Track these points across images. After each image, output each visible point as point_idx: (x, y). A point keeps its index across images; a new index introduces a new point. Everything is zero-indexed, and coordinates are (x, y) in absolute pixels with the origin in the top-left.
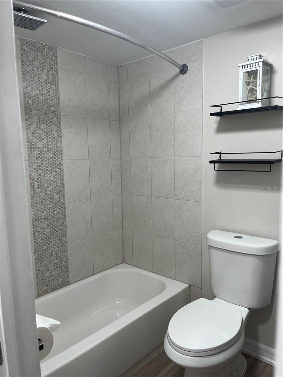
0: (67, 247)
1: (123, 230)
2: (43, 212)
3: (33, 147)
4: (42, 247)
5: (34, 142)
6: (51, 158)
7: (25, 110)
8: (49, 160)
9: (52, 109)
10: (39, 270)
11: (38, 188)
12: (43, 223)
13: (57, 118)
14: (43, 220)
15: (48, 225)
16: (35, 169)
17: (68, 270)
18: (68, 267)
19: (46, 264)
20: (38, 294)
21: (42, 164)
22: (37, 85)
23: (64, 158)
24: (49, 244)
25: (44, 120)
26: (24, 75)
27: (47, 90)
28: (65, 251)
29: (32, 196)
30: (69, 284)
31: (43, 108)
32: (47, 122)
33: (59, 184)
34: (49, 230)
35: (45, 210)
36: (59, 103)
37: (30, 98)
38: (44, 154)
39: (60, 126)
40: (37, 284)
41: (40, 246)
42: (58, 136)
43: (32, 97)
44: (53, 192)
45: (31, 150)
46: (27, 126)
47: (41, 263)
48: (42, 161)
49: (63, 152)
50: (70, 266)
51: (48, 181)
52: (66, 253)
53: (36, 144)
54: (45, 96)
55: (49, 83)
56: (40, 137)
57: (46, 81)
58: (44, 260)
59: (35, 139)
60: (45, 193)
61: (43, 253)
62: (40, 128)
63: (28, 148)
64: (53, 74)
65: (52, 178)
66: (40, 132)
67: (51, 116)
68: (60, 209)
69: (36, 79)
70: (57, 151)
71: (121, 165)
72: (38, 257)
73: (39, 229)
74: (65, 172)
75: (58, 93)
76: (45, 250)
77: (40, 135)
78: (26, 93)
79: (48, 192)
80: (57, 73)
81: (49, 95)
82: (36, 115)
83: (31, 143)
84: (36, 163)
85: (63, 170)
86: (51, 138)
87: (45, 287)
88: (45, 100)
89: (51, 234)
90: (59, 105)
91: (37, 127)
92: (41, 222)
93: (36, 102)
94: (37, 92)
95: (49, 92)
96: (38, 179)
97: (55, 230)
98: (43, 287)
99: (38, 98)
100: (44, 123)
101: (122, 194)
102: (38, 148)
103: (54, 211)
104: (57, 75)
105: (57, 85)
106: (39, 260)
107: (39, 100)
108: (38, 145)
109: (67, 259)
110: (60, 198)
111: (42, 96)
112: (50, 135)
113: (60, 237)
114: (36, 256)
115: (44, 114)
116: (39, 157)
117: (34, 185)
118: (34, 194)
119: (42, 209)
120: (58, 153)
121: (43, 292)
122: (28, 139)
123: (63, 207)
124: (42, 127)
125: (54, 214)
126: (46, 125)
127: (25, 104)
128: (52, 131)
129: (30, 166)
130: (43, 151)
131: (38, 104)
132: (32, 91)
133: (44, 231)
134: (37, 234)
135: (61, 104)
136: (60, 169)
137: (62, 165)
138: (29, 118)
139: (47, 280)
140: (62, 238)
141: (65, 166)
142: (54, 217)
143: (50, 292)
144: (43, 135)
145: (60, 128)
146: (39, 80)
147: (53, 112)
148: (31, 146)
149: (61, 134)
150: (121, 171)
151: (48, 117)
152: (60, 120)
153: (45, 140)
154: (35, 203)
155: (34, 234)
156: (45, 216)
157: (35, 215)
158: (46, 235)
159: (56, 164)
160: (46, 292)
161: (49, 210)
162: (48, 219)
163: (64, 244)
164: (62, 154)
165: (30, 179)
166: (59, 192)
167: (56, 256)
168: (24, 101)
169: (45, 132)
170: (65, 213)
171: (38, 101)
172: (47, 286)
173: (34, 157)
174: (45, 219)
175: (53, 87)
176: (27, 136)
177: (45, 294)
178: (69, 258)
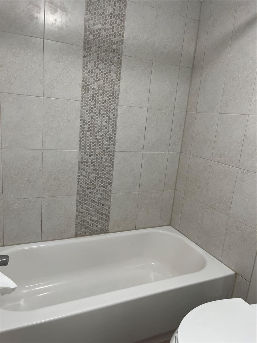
0: (110, 196)
1: (175, 191)
2: (90, 156)
3: (88, 87)
4: (85, 191)
5: (89, 82)
6: (105, 101)
7: (85, 46)
8: (103, 103)
9: (114, 47)
10: (80, 212)
11: (88, 131)
12: (89, 167)
13: (118, 58)
14: (89, 164)
15: (94, 170)
16: (87, 111)
17: (108, 218)
18: (109, 216)
19: (87, 208)
20: (76, 234)
21: (95, 107)
22: (100, 18)
23: (119, 104)
24: (92, 189)
25: (103, 58)
26: (87, 6)
27: (111, 25)
28: (108, 200)
29: (80, 138)
30: (108, 233)
31: (104, 45)
32: (106, 61)
33: (111, 131)
34: (94, 175)
35: (92, 155)
36: (122, 40)
37: (91, 33)
38: (98, 96)
39: (120, 67)
40: (76, 225)
41: (83, 189)
42: (117, 78)
43: (94, 32)
44: (103, 138)
45: (85, 90)
46: (84, 64)
47: (82, 206)
48: (95, 104)
49: (120, 97)
50: (111, 215)
51: (99, 126)
52: (109, 202)
53: (91, 84)
54: (108, 31)
55: (114, 17)
56: (97, 78)
57: (111, 14)
58: (85, 204)
59: (91, 79)
60: (95, 137)
61: (85, 196)
62: (97, 68)
63: (83, 87)
64: (120, 7)
65: (104, 123)
66: (97, 71)
67: (111, 55)
68: (109, 156)
69: (101, 11)
70: (113, 94)
71: (185, 120)
72: (80, 199)
73: (84, 173)
74: (119, 118)
75: (123, 30)
76: (87, 195)
77: (97, 75)
78: (87, 27)
79: (98, 137)
80: (125, 5)
81: (113, 31)
82: (96, 52)
83: (86, 83)
84: (89, 105)
85: (117, 117)
86: (109, 80)
87: (83, 230)
88: (107, 37)
89: (95, 180)
90: (122, 44)
91: (95, 66)
92: (87, 166)
93: (96, 38)
94: (100, 26)
95: (113, 27)
96: (89, 122)
97: (100, 177)
98: (81, 229)
99: (99, 33)
100: (103, 62)
101: (181, 152)
102: (93, 89)
103: (102, 158)
104: (125, 8)
105: (123, 20)
106: (80, 202)
107: (100, 35)
108: (93, 86)
109: (109, 208)
110: (109, 145)
111: (105, 31)
112: (107, 76)
113: (104, 184)
114: (78, 198)
115: (104, 52)
116: (93, 99)
117: (84, 128)
118: (83, 137)
119: (90, 153)
120: (114, 97)
121: (80, 234)
122: (83, 78)
123: (112, 155)
124: (101, 66)
125: (101, 160)
126: (105, 64)
127: (85, 39)
128: (110, 72)
129: (82, 107)
130: (98, 93)
131: (99, 40)
132: (94, 25)
133: (89, 176)
134: (81, 177)
135: (124, 42)
136: (114, 115)
137: (117, 110)
138: (87, 56)
139: (86, 224)
140: (107, 186)
141: (119, 112)
142: (101, 163)
143: (87, 235)
144: (100, 75)
145: (120, 70)
146: (103, 13)
147: (114, 50)
148: (86, 86)
149: (120, 77)
150: (184, 126)
151: (109, 56)
152: (121, 60)
153: (102, 81)
154: (83, 146)
155: (79, 176)
156: (92, 160)
157: (82, 158)
158: (91, 180)
159: (110, 108)
160: (84, 235)
161: (97, 155)
162: (94, 165)
163: (108, 192)
164: (118, 98)
165: (81, 120)
166: (110, 139)
167: (98, 203)
168: (84, 36)
169: (102, 72)
170: (113, 162)
171: (99, 37)
172: (85, 228)
173: (88, 98)
174: (92, 163)
175: (119, 21)
176: (83, 74)
177: (83, 236)
178: (111, 207)
